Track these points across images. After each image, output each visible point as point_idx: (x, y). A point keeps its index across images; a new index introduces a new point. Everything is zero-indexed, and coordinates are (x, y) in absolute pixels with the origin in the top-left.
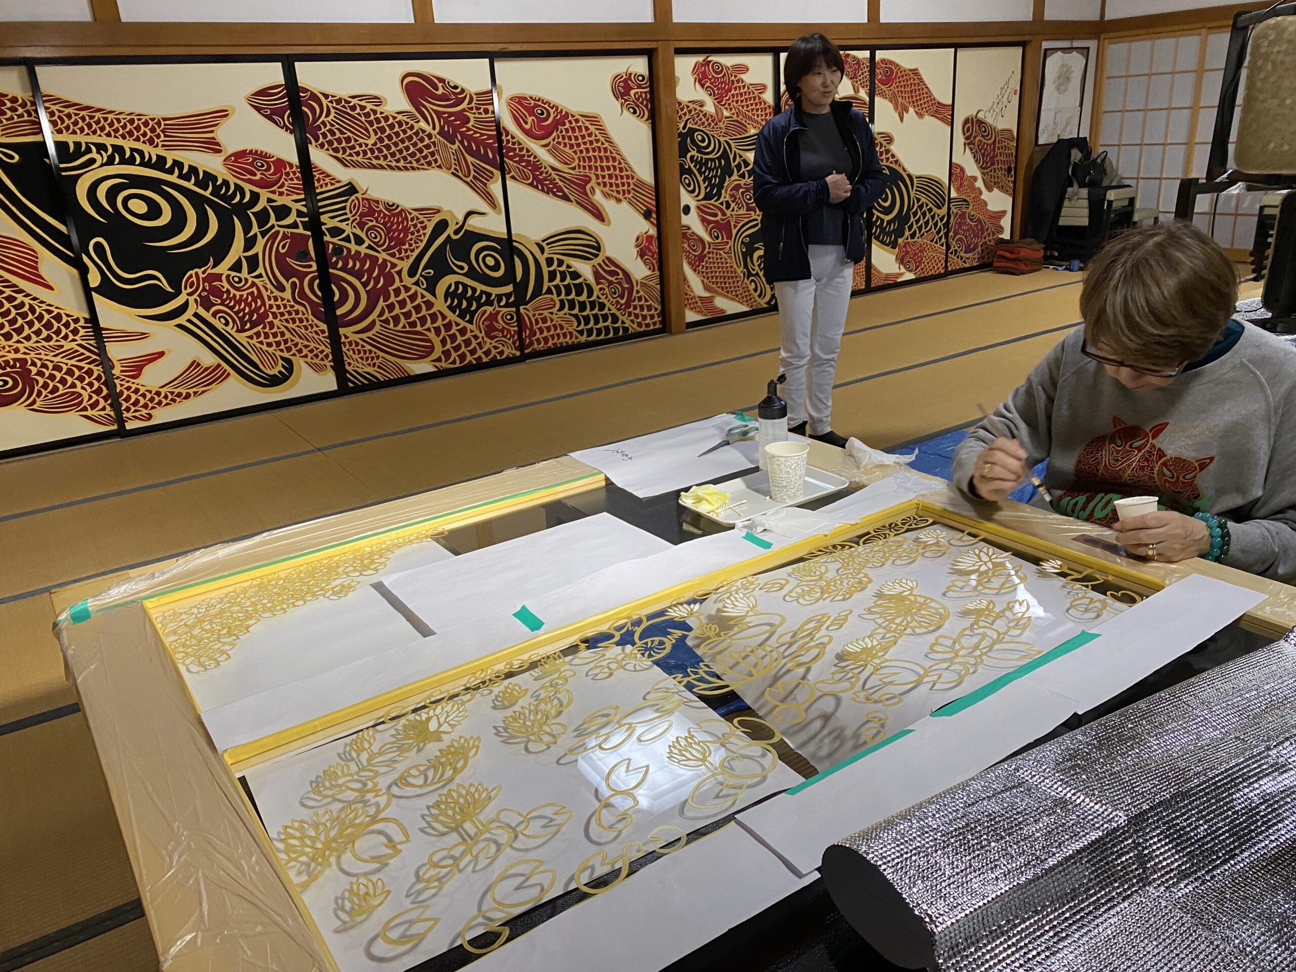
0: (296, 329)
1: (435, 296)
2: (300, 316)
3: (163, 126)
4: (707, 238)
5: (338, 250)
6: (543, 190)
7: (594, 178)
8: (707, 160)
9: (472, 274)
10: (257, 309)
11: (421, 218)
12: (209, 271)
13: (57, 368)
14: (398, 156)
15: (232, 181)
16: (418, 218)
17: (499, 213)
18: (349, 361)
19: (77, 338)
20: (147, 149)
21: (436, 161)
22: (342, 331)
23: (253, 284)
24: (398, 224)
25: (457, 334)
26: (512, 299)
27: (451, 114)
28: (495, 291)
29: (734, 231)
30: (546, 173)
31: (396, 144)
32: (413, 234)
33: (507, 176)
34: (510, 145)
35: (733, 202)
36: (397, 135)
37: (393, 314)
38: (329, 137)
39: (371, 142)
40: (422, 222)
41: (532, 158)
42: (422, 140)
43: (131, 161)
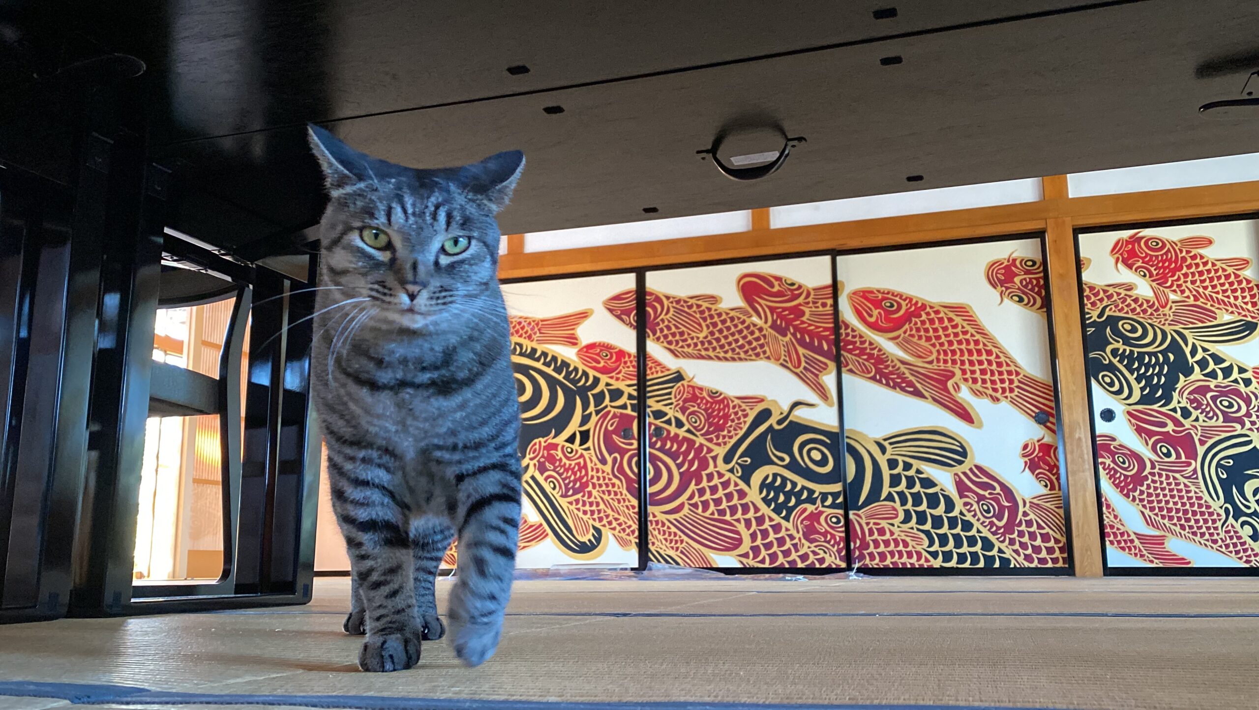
0: (611, 501)
1: (749, 485)
2: (616, 489)
3: (540, 326)
4: (1146, 453)
5: (658, 430)
6: (888, 385)
7: (958, 373)
8: (1141, 355)
9: (793, 466)
10: (581, 478)
11: (744, 406)
12: (550, 441)
14: (727, 348)
15: (581, 368)
16: (740, 406)
17: (831, 405)
18: (653, 540)
21: (765, 352)
22: (650, 509)
23: (582, 456)
24: (719, 410)
25: (770, 530)
26: (840, 500)
27: (784, 309)
28: (819, 488)
29: (1201, 450)
30: (893, 367)
31: (726, 337)
32: (733, 421)
33: (844, 369)
34: (850, 338)
36: (728, 328)
37: (703, 499)
38: (666, 332)
39: (701, 336)
40: (744, 410)
41: (875, 352)
42: (752, 333)
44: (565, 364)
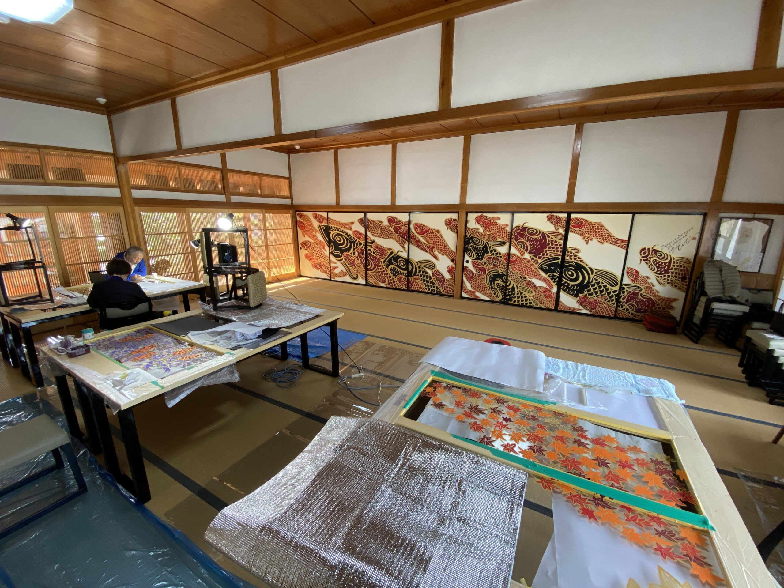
0: (360, 269)
1: (388, 269)
2: (361, 266)
3: (344, 225)
4: (475, 272)
5: (370, 254)
6: (420, 248)
7: (436, 247)
8: (477, 247)
9: (397, 266)
12: (347, 253)
13: (325, 265)
14: (384, 235)
15: (353, 236)
17: (406, 252)
18: (368, 279)
19: (328, 261)
20: (341, 228)
21: (393, 237)
22: (368, 272)
23: (354, 258)
24: (382, 250)
25: (392, 279)
26: (407, 275)
27: (397, 227)
28: (403, 272)
29: (487, 272)
30: (422, 244)
31: (384, 232)
32: (385, 253)
34: (412, 236)
35: (488, 262)
36: (385, 230)
37: (379, 271)
38: (371, 229)
39: (379, 231)
40: (388, 251)
41: (418, 240)
42: (390, 232)
43: (338, 230)
44: (349, 235)
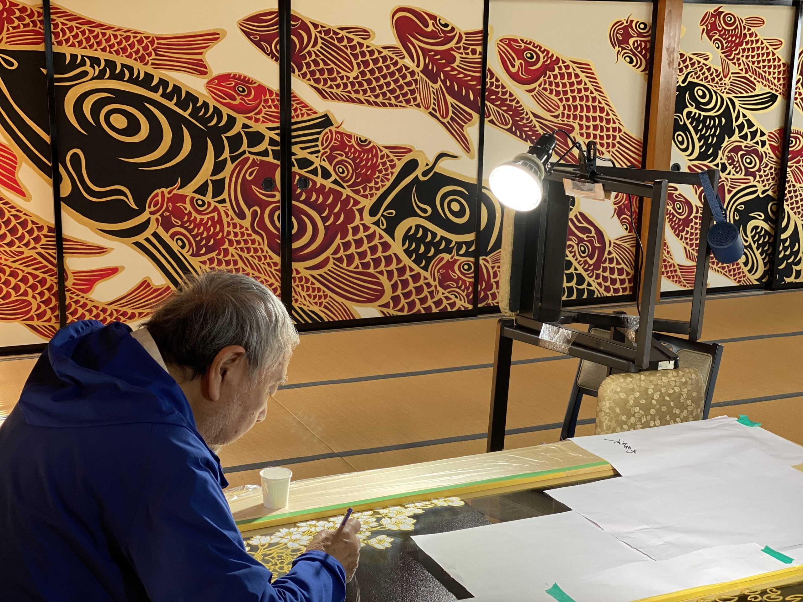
0: (250, 259)
1: (393, 239)
2: (256, 246)
3: (155, 45)
4: (695, 201)
5: (304, 181)
6: (521, 137)
7: (577, 127)
8: (705, 118)
9: (435, 218)
10: (216, 234)
11: (392, 156)
12: (175, 192)
13: (13, 274)
14: (378, 91)
15: (212, 103)
16: (388, 156)
17: (472, 158)
18: (296, 297)
19: (38, 246)
20: (137, 65)
21: (415, 99)
22: (295, 265)
23: (216, 209)
24: (367, 160)
25: (410, 280)
26: (472, 249)
27: (437, 53)
28: (455, 238)
29: (728, 197)
30: (527, 119)
31: (377, 79)
32: (380, 172)
33: (486, 120)
34: (493, 88)
35: (730, 164)
36: (380, 69)
37: (348, 253)
38: (313, 67)
39: (352, 75)
40: (392, 161)
41: (514, 103)
42: (404, 77)
43: (120, 77)
44: (191, 98)
